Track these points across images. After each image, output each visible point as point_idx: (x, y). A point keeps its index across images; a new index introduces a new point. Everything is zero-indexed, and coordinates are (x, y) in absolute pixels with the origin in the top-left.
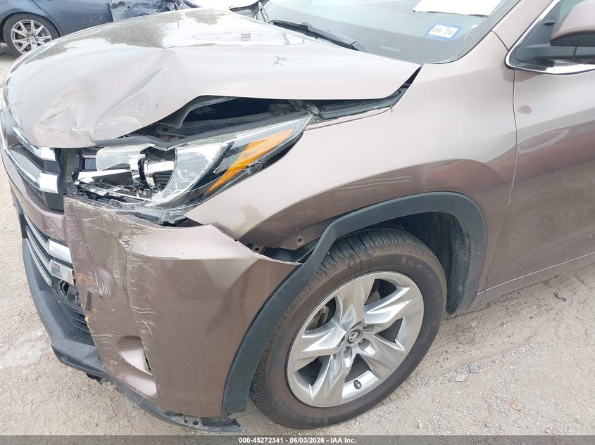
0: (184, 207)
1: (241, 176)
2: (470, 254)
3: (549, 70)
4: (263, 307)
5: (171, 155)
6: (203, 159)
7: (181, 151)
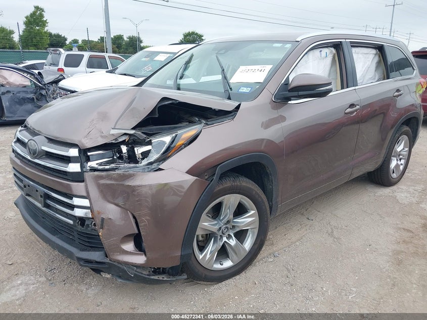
0: (158, 163)
1: (180, 148)
2: (272, 183)
3: (289, 102)
4: (197, 202)
5: (150, 143)
6: (164, 143)
7: (155, 140)
